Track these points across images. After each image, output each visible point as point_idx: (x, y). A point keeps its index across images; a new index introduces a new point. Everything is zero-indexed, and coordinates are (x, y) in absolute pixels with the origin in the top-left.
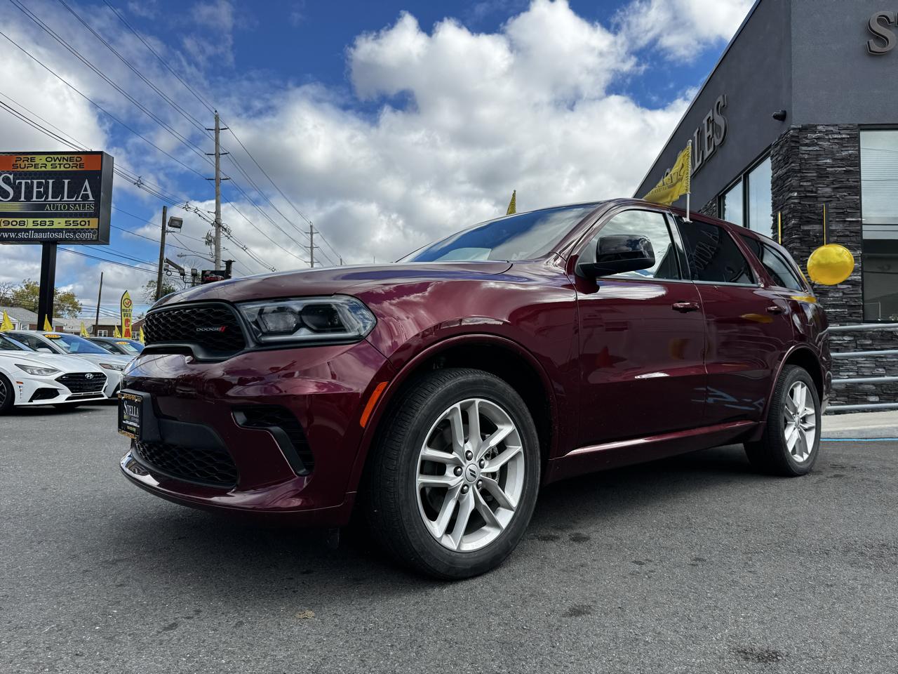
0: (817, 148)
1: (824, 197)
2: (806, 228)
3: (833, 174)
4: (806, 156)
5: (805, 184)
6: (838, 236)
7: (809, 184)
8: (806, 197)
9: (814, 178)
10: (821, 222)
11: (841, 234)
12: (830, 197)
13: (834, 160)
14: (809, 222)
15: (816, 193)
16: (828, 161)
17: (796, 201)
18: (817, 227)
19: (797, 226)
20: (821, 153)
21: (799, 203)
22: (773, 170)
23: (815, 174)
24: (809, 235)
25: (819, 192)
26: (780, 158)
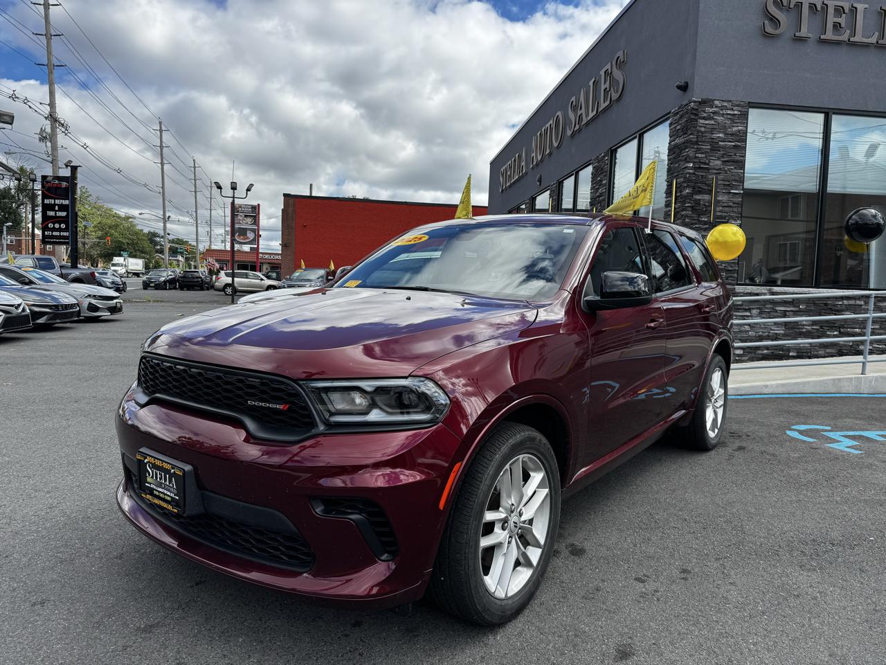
0: (713, 122)
1: (714, 169)
2: (697, 197)
3: (723, 147)
4: (703, 129)
5: (700, 155)
6: (723, 207)
7: (704, 156)
8: (700, 168)
9: (709, 151)
10: (710, 192)
11: (726, 205)
12: (720, 169)
13: (726, 134)
14: (700, 192)
15: (708, 164)
16: (721, 135)
17: (691, 171)
18: (706, 197)
19: (691, 195)
20: (716, 127)
21: (694, 174)
22: (670, 137)
23: (709, 147)
24: (699, 204)
25: (711, 164)
26: (678, 127)
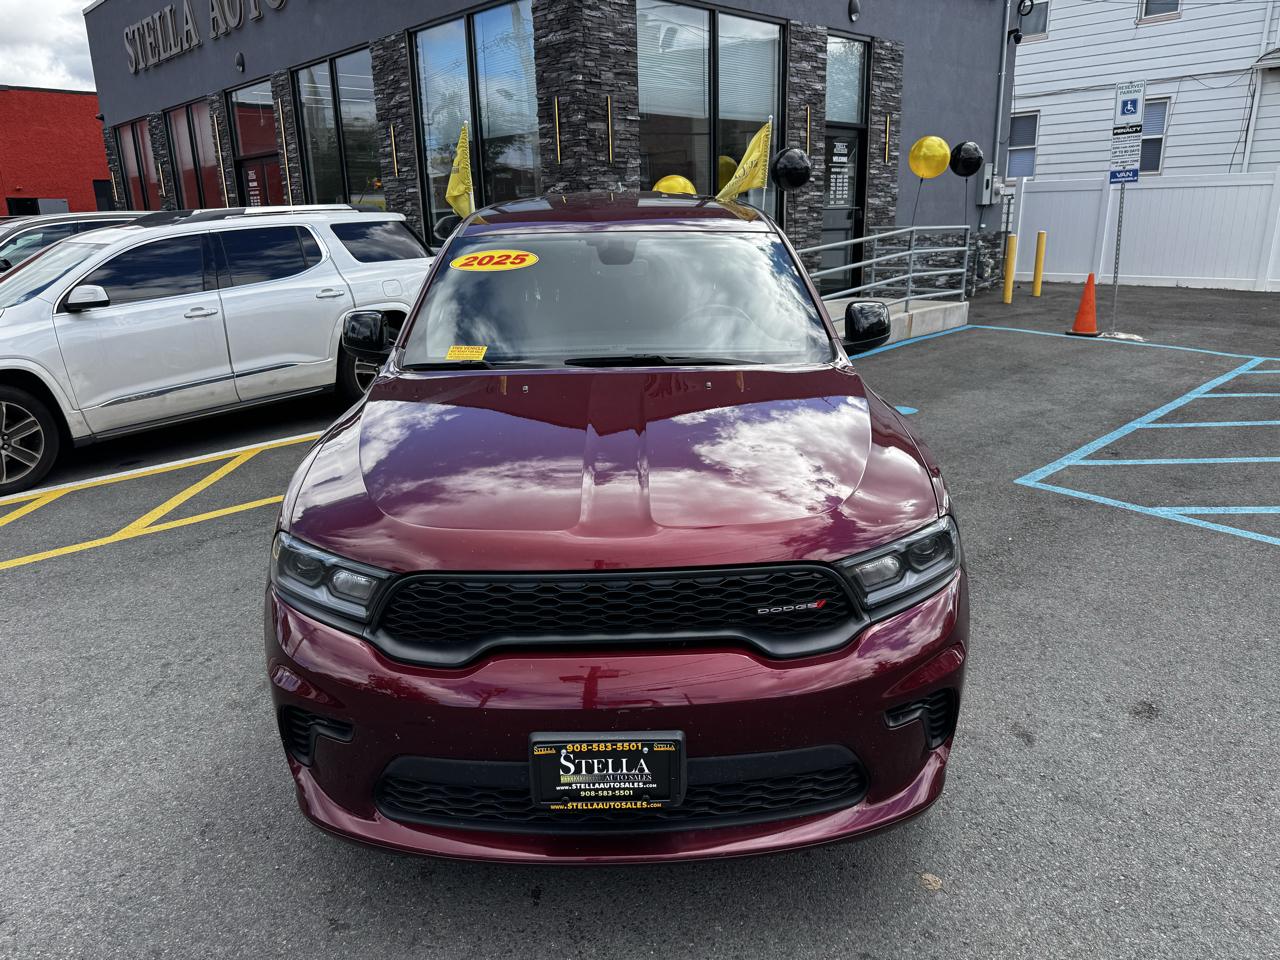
0: (599, 14)
1: (607, 84)
2: (591, 126)
3: (615, 53)
4: (589, 24)
5: (589, 63)
6: (621, 140)
7: (593, 64)
8: (591, 82)
9: (598, 57)
10: (605, 119)
11: (623, 137)
12: (612, 85)
13: (615, 33)
14: (594, 119)
15: (600, 78)
16: (610, 34)
17: (581, 87)
18: (601, 126)
19: (585, 122)
20: (604, 21)
21: (585, 91)
22: (536, 30)
23: (598, 52)
24: (594, 136)
25: (603, 77)
26: (551, 17)
